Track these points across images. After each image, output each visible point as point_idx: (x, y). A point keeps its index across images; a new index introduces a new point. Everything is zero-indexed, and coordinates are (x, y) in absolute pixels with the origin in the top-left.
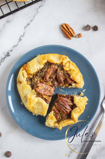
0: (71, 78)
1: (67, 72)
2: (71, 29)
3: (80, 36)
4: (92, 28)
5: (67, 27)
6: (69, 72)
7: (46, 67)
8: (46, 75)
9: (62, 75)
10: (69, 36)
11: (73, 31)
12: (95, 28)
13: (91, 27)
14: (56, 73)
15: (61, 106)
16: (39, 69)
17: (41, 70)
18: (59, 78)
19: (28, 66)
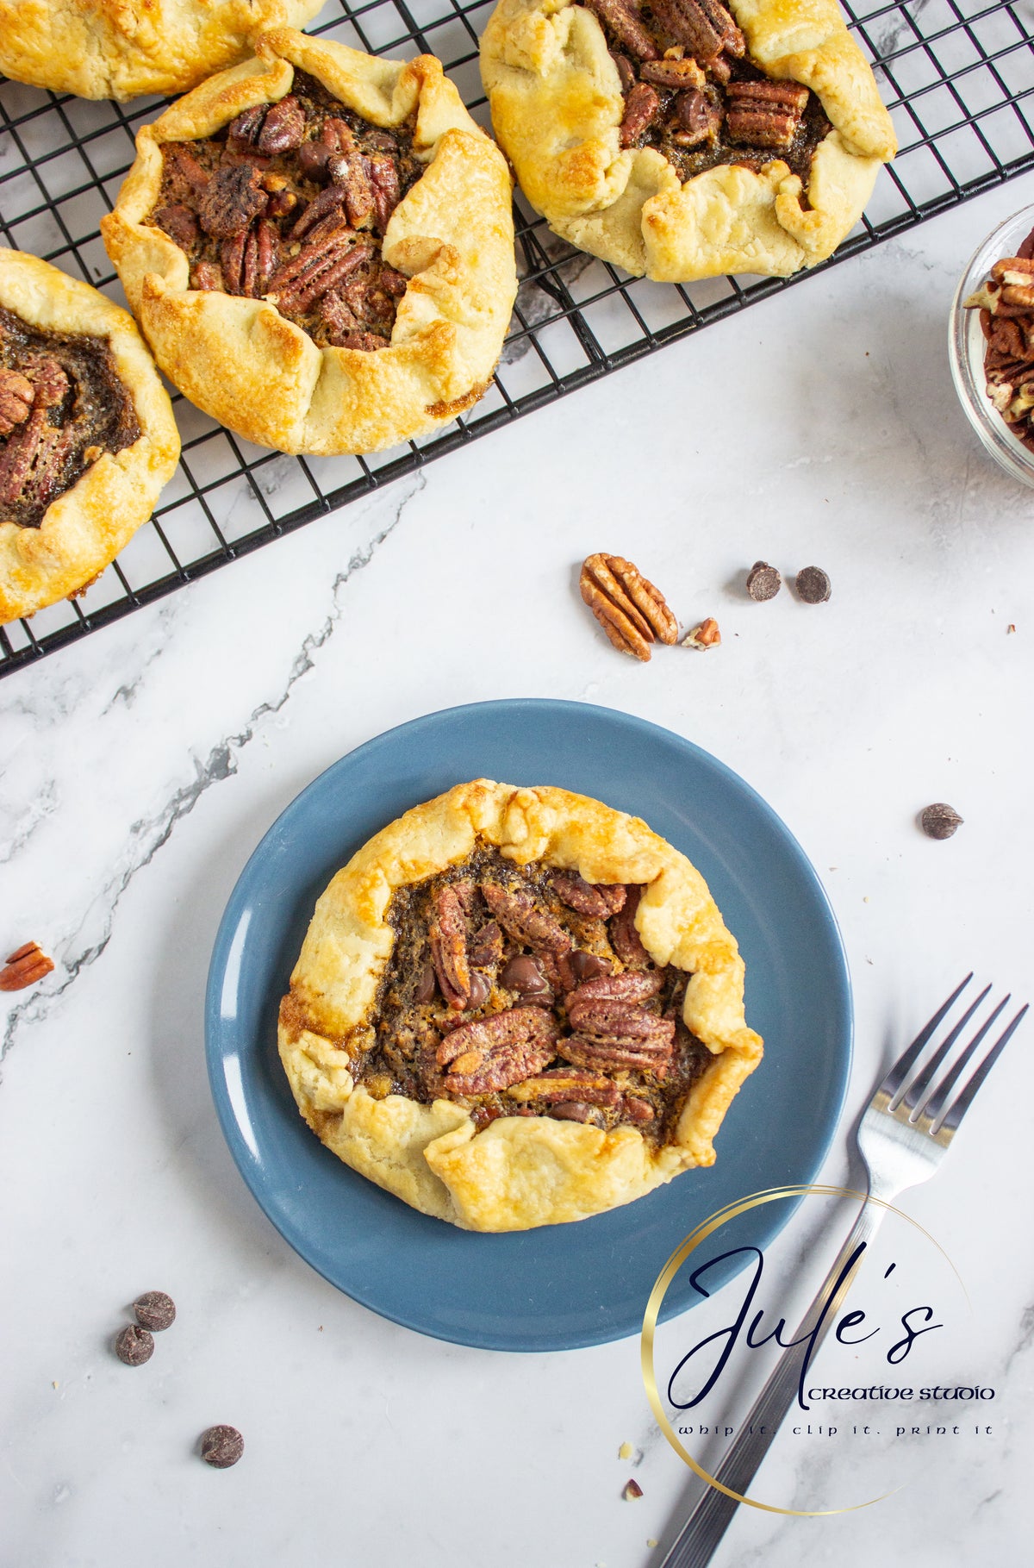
0: (593, 881)
1: (544, 867)
2: (648, 591)
3: (708, 637)
4: (789, 581)
5: (618, 578)
6: (559, 860)
7: (411, 929)
8: (444, 971)
9: (530, 899)
10: (634, 637)
11: (659, 602)
12: (811, 586)
13: (781, 578)
14: (489, 915)
15: (605, 1041)
16: (378, 967)
17: (396, 960)
18: (522, 931)
19: (307, 996)
